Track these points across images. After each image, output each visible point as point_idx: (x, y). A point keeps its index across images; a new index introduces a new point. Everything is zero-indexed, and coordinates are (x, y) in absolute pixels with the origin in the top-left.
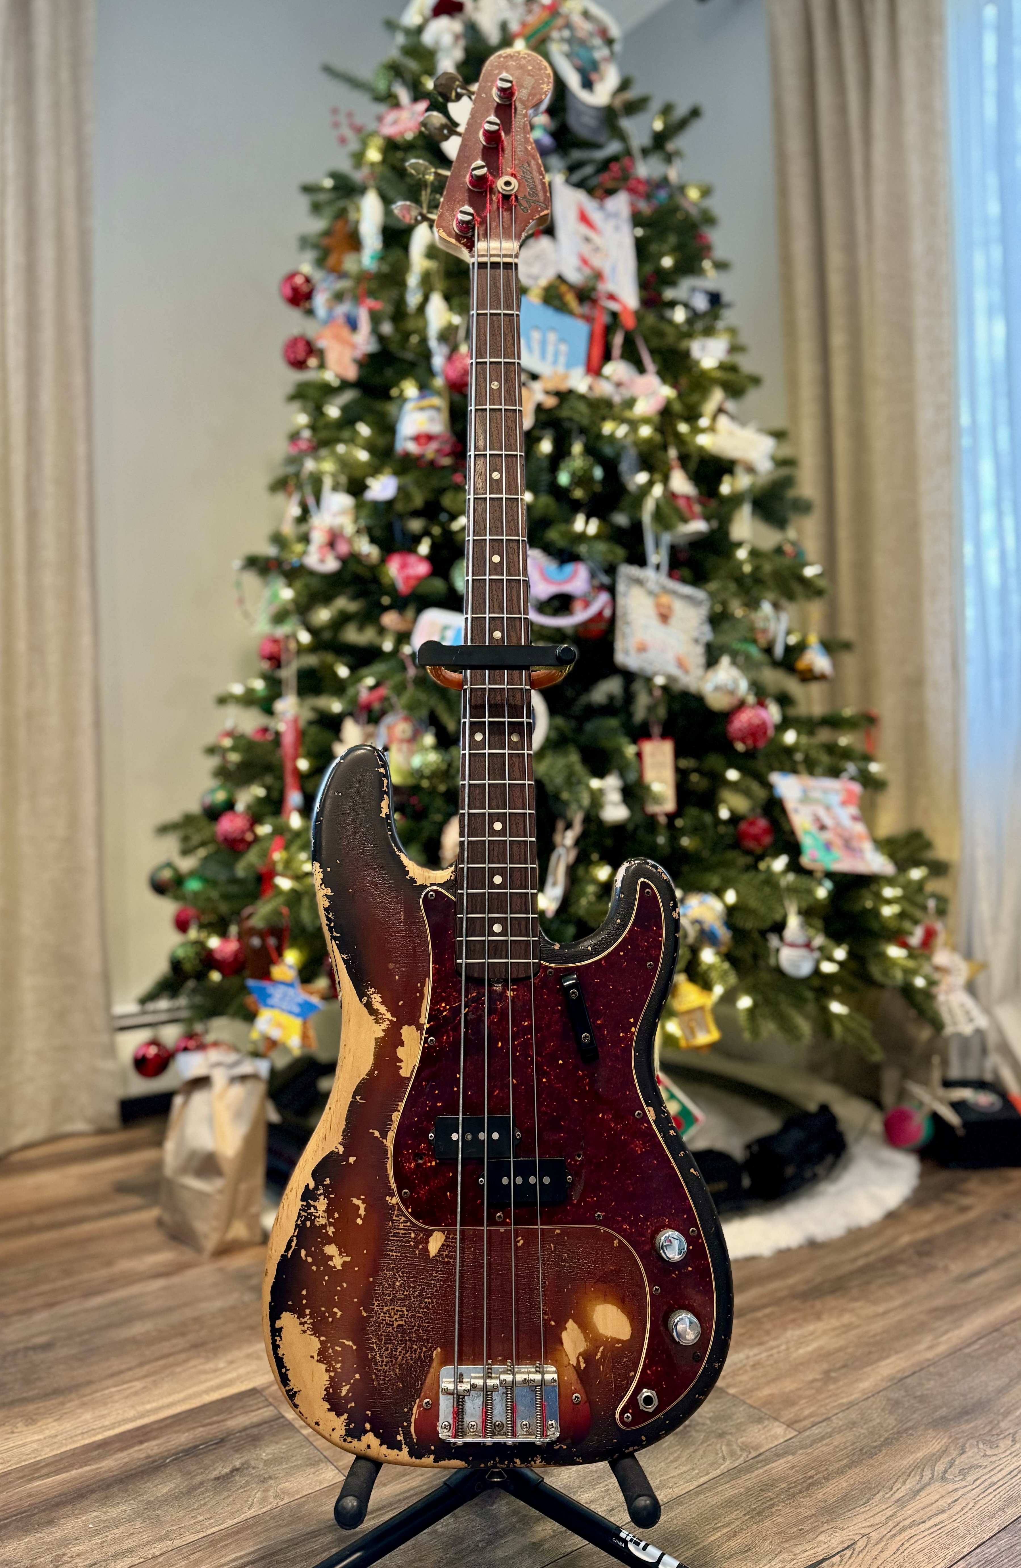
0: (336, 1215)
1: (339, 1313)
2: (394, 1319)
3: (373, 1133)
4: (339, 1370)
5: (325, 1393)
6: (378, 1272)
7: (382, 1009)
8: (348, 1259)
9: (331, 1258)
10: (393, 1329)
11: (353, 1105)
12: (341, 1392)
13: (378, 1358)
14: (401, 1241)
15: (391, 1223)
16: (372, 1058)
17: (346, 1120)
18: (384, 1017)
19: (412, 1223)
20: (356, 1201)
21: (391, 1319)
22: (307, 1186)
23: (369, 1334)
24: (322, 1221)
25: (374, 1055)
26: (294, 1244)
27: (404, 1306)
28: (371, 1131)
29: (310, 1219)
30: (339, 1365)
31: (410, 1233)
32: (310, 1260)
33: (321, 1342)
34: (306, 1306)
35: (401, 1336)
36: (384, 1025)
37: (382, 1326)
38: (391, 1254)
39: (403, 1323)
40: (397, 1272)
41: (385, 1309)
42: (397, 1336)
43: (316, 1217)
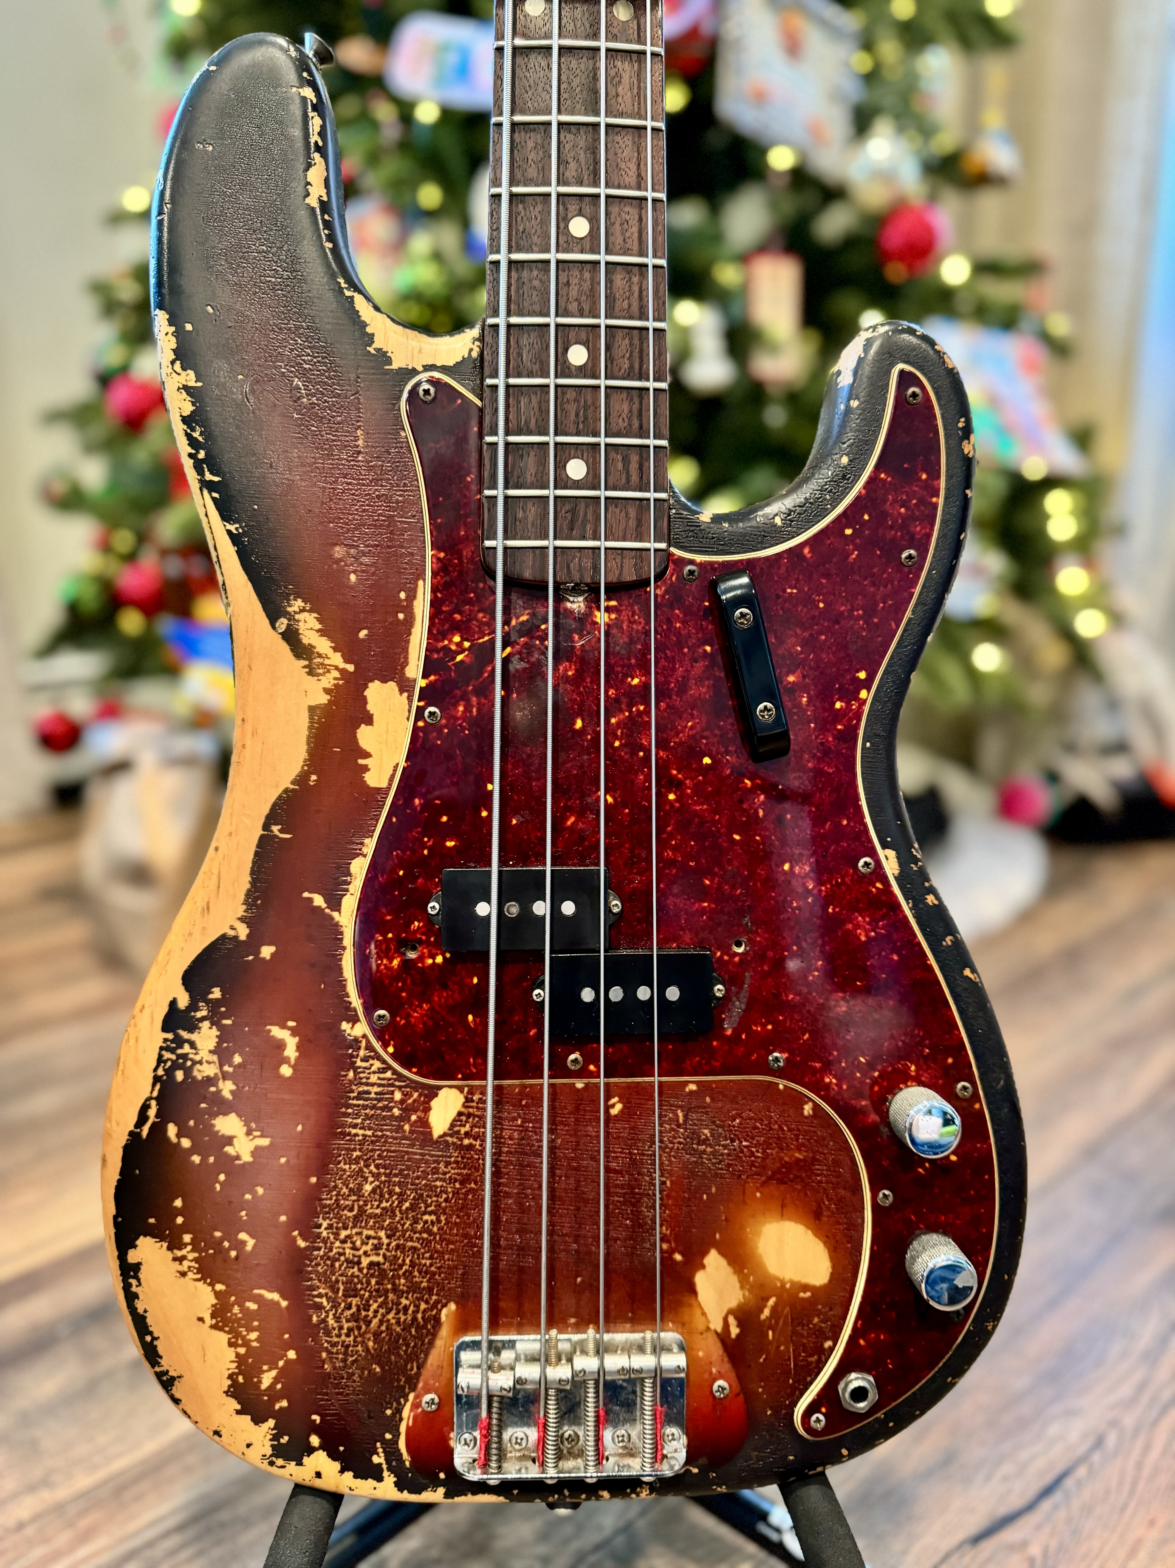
0: (237, 1059)
1: (251, 1243)
2: (361, 1252)
3: (310, 900)
6: (327, 1165)
7: (323, 645)
8: (265, 1142)
9: (229, 1141)
10: (360, 1270)
11: (265, 843)
12: (260, 1382)
13: (331, 1321)
14: (374, 1107)
15: (351, 1074)
16: (305, 747)
17: (252, 873)
18: (327, 662)
19: (395, 1072)
20: (277, 1032)
21: (357, 1253)
22: (173, 1003)
23: (311, 1279)
24: (209, 1070)
25: (308, 743)
26: (152, 1112)
27: (382, 1228)
28: (306, 895)
29: (182, 1067)
30: (254, 1335)
31: (392, 1093)
32: (186, 1143)
33: (217, 1294)
34: (184, 1228)
35: (377, 1283)
36: (329, 680)
37: (337, 1264)
38: (354, 1131)
39: (380, 1259)
40: (367, 1166)
41: (343, 1234)
42: (369, 1283)
43: (195, 1063)
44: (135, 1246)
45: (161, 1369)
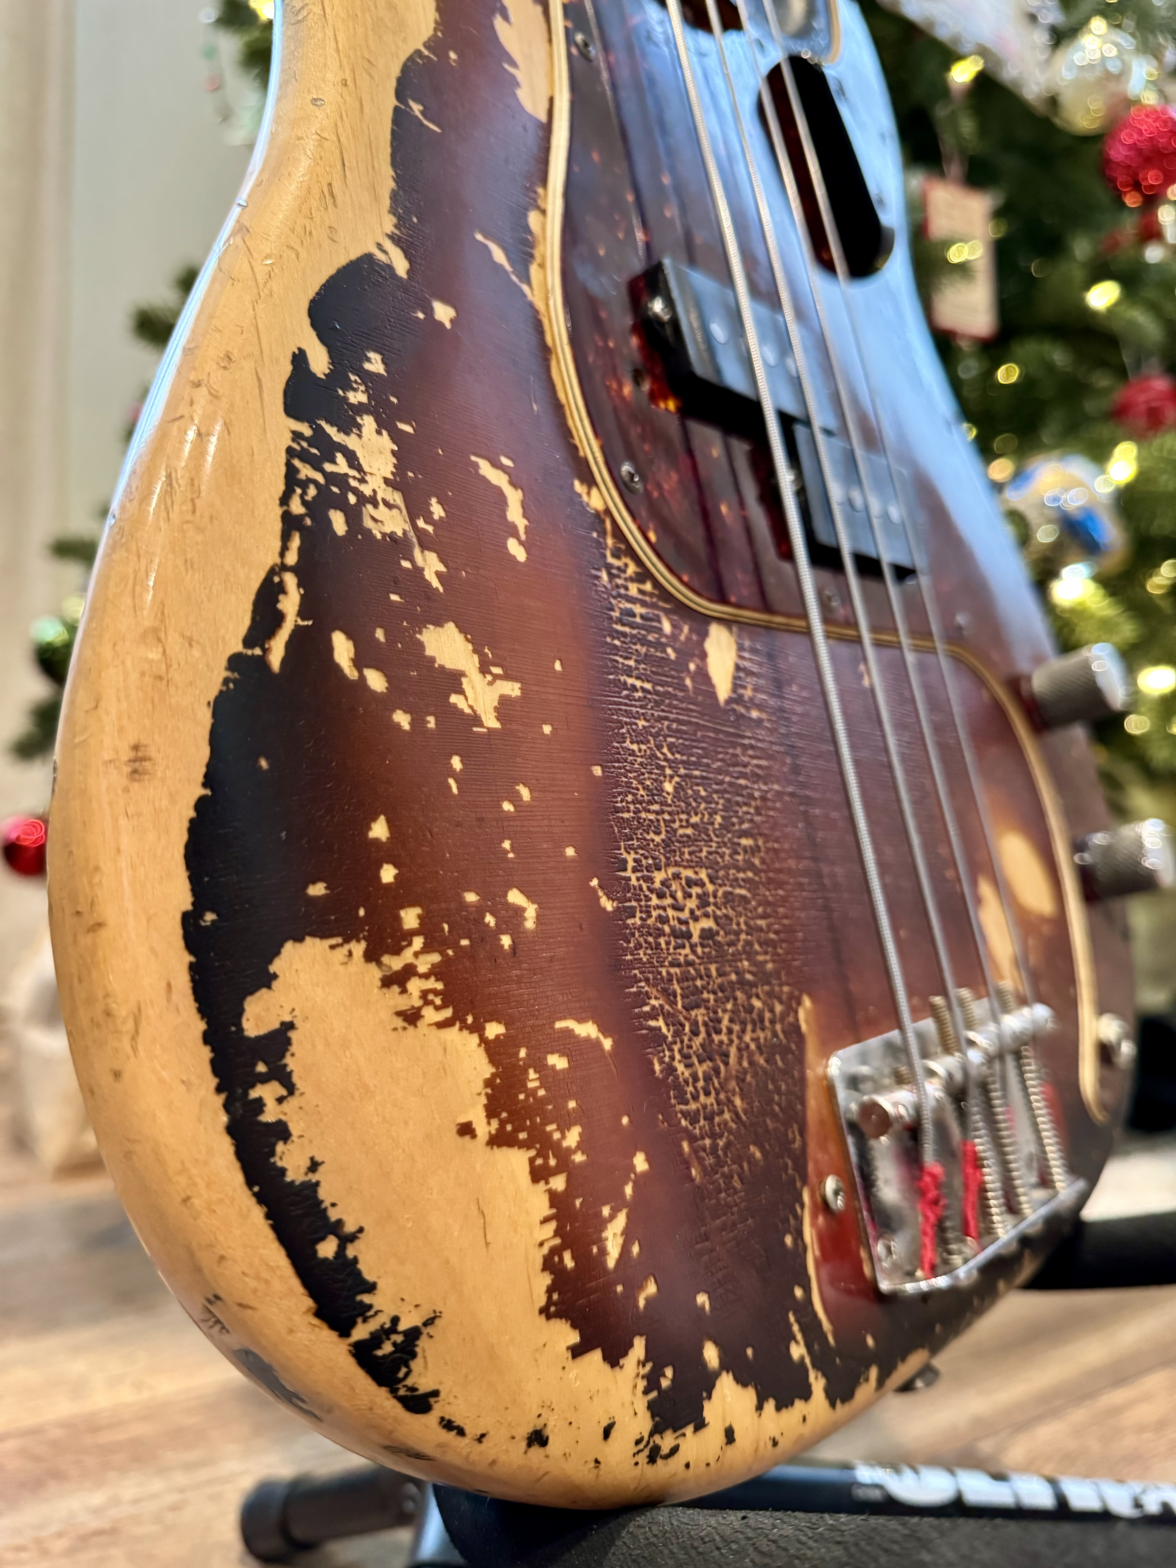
0: (439, 508)
1: (531, 912)
2: (686, 913)
3: (488, 249)
4: (579, 1158)
5: (547, 1280)
8: (513, 689)
9: (453, 680)
10: (693, 951)
11: (403, 122)
12: (603, 1252)
13: (680, 1068)
15: (605, 575)
17: (394, 163)
19: (656, 582)
20: (488, 471)
21: (682, 917)
22: (301, 360)
23: (636, 981)
24: (391, 521)
26: (289, 604)
28: (480, 238)
29: (341, 504)
30: (573, 1136)
31: (659, 619)
32: (376, 681)
33: (491, 1050)
34: (400, 895)
35: (718, 974)
37: (662, 942)
42: (708, 974)
44: (267, 980)
45: (373, 1325)
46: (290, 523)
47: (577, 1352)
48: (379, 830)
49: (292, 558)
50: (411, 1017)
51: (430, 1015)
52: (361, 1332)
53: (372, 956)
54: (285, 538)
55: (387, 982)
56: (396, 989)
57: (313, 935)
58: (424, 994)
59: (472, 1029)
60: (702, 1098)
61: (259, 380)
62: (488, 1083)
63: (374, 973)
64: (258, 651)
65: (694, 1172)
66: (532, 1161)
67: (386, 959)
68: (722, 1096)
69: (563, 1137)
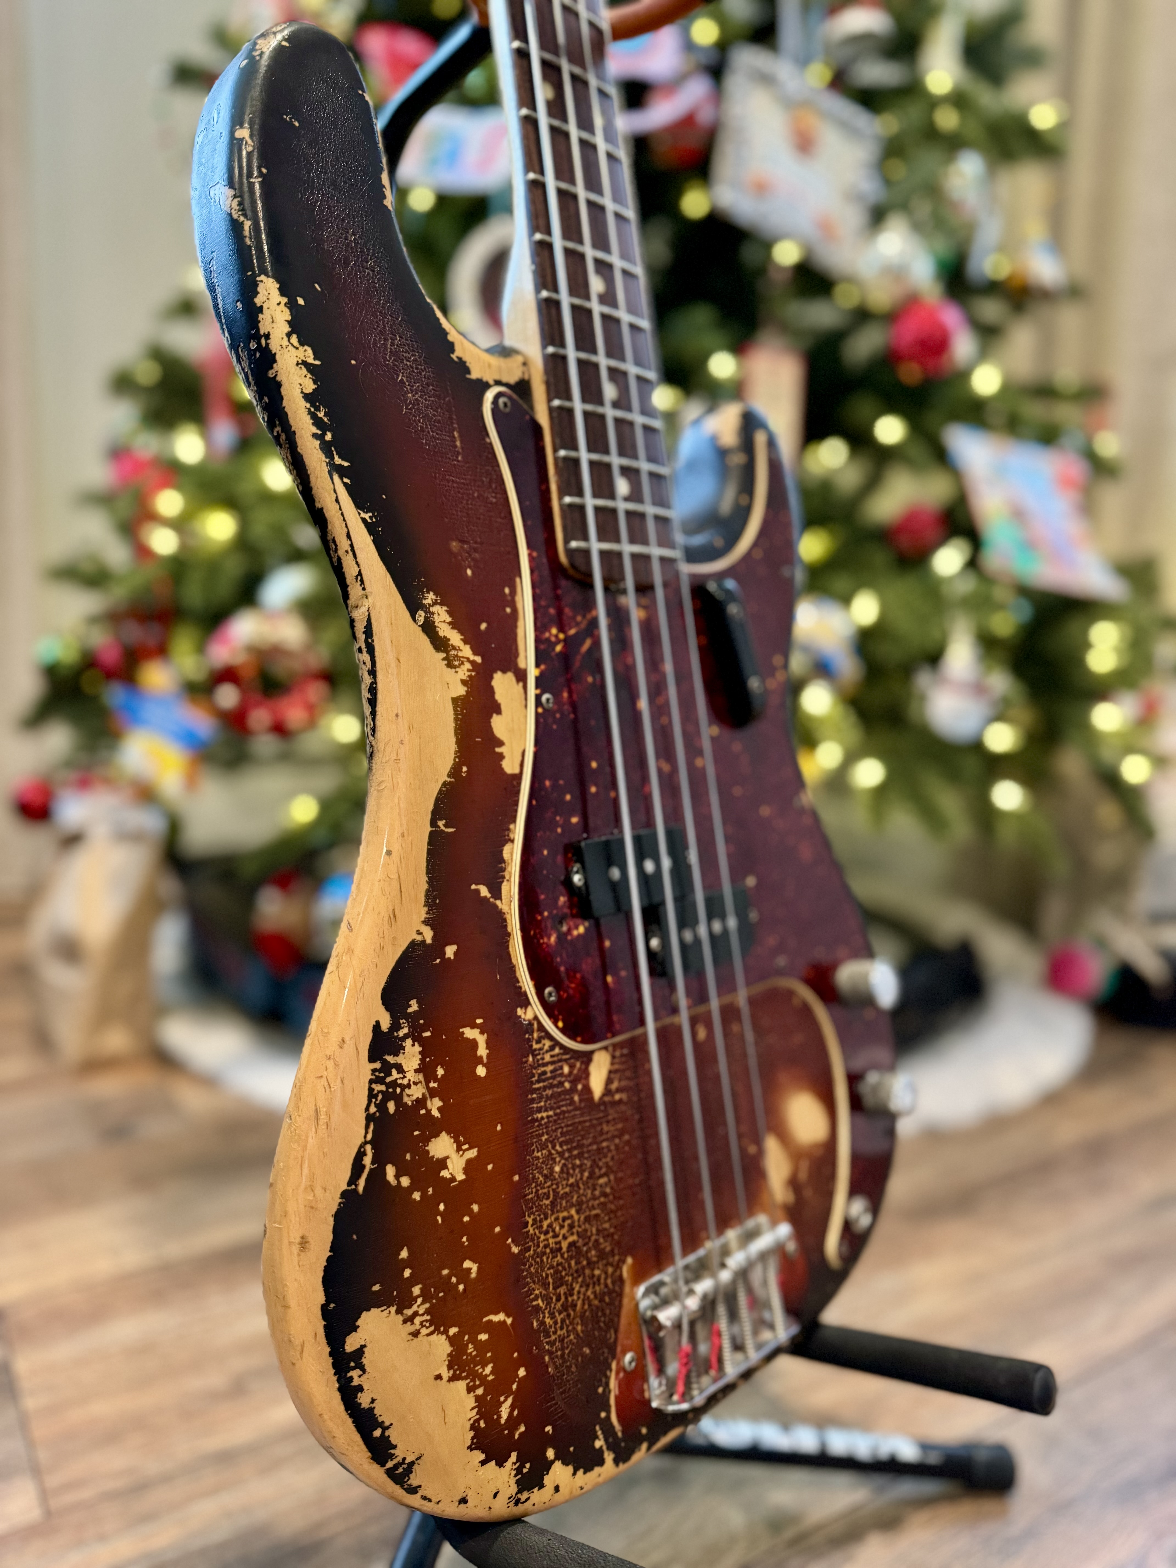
0: (440, 1072)
1: (474, 1268)
3: (478, 891)
4: (490, 1378)
5: (471, 1434)
6: (525, 1159)
7: (455, 638)
8: (474, 1153)
9: (442, 1163)
11: (435, 839)
12: (499, 1417)
13: (548, 1321)
15: (531, 1059)
16: (453, 740)
17: (428, 873)
18: (460, 654)
20: (470, 1033)
22: (377, 1026)
28: (473, 887)
31: (561, 1068)
33: (452, 1340)
34: (412, 1281)
36: (464, 672)
37: (545, 1258)
38: (539, 1116)
39: (575, 1238)
40: (554, 1147)
41: (545, 1224)
42: (570, 1266)
43: (403, 1087)
44: (355, 1328)
45: (395, 1461)
46: (369, 1118)
47: (483, 1463)
48: (404, 1254)
49: (369, 1137)
50: (415, 1334)
51: (424, 1331)
52: (390, 1464)
53: (399, 1312)
54: (367, 1127)
55: (405, 1322)
56: (409, 1323)
57: (374, 1307)
58: (421, 1323)
59: (442, 1333)
60: (559, 1332)
61: (357, 1049)
62: (449, 1355)
63: (400, 1318)
64: (353, 1187)
65: (550, 1369)
66: (468, 1384)
67: (405, 1311)
68: (570, 1328)
69: (484, 1370)
